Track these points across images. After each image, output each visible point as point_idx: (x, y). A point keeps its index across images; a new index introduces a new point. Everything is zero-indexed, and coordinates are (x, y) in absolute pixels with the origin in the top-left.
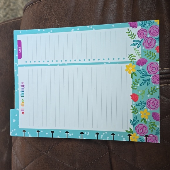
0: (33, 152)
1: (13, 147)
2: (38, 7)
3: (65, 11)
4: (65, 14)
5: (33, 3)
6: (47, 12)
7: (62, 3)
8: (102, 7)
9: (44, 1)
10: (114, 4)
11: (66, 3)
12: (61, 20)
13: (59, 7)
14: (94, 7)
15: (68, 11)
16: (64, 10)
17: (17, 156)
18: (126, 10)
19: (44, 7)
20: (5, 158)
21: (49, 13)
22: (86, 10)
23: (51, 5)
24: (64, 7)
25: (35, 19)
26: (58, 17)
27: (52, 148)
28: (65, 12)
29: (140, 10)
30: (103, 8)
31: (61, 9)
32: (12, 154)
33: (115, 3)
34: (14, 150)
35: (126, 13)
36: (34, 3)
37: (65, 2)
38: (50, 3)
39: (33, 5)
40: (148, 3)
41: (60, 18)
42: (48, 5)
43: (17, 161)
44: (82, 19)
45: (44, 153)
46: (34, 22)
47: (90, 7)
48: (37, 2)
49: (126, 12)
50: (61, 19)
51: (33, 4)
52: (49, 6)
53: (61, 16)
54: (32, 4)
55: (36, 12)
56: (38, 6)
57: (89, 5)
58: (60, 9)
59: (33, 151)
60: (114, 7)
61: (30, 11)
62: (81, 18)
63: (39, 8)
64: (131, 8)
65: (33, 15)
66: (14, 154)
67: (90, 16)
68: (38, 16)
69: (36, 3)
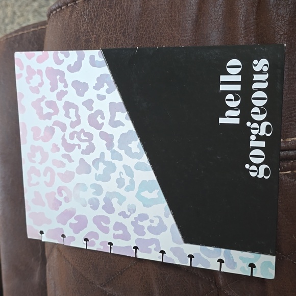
0: (81, 283)
1: (47, 265)
2: (71, 16)
3: (122, 25)
4: (122, 31)
5: (62, 6)
6: (88, 26)
7: (115, 9)
8: (194, 15)
9: (82, 4)
10: (219, 7)
11: (123, 9)
12: (115, 43)
13: (110, 18)
14: (178, 16)
15: (128, 24)
16: (120, 22)
17: (54, 282)
18: (244, 19)
19: (81, 15)
20: (37, 278)
21: (93, 28)
22: (163, 21)
23: (95, 12)
24: (121, 17)
25: (67, 39)
26: (110, 38)
27: (112, 280)
28: (123, 27)
29: (273, 18)
30: (197, 16)
31: (115, 20)
32: (47, 277)
33: (221, 5)
34: (49, 270)
35: (243, 26)
36: (64, 5)
37: (122, 6)
38: (93, 8)
39: (61, 9)
40: (290, 3)
41: (114, 39)
42: (90, 12)
43: (55, 291)
44: (157, 41)
45: (100, 286)
46: (66, 45)
47: (170, 15)
48: (69, 5)
49: (244, 23)
50: (116, 39)
51: (63, 8)
52: (91, 14)
53: (115, 35)
54: (60, 7)
55: (69, 25)
56: (72, 12)
57: (168, 11)
58: (112, 20)
59: (79, 282)
60: (220, 13)
61: (57, 22)
62: (154, 38)
63: (73, 17)
64: (255, 14)
65: (63, 32)
66: (50, 278)
67: (172, 34)
68: (71, 33)
69: (67, 7)
